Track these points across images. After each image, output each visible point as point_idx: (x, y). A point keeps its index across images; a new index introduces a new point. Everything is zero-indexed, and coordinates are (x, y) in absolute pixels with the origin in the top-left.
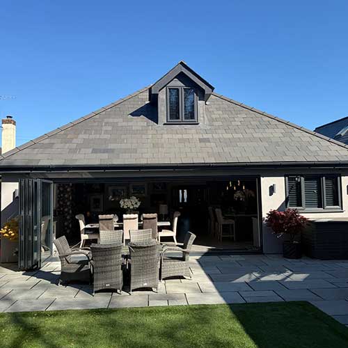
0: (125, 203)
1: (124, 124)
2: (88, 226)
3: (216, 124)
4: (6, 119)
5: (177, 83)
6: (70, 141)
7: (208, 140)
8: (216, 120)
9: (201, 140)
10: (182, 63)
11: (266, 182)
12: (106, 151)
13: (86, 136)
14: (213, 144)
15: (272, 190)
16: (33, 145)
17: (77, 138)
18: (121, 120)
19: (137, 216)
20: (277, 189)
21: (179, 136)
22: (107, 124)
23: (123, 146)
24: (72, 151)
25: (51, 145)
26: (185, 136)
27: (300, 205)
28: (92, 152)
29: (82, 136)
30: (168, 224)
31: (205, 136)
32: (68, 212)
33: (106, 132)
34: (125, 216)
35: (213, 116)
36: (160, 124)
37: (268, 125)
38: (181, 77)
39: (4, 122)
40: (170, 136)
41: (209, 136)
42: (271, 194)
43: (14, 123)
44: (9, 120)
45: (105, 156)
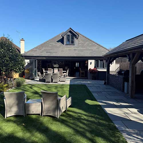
0: (55, 66)
1: (55, 45)
2: (46, 71)
3: (80, 45)
4: (21, 39)
5: (69, 34)
6: (41, 50)
7: (76, 50)
8: (80, 44)
9: (74, 50)
10: (70, 28)
11: (90, 61)
12: (49, 52)
13: (45, 48)
14: (77, 51)
15: (91, 63)
16: (32, 50)
17: (42, 48)
18: (54, 43)
19: (57, 69)
20: (92, 63)
21: (69, 48)
22: (50, 44)
23: (54, 51)
24: (41, 52)
25: (36, 51)
26: (70, 49)
27: (98, 67)
28: (46, 53)
29: (44, 48)
30: (66, 71)
31: (76, 49)
32: (40, 68)
33: (50, 47)
34: (54, 69)
35: (79, 42)
36: (64, 45)
37: (94, 46)
38: (70, 32)
39: (21, 40)
40: (66, 48)
41: (77, 49)
42: (91, 64)
43: (24, 41)
44: (22, 40)
45: (49, 54)
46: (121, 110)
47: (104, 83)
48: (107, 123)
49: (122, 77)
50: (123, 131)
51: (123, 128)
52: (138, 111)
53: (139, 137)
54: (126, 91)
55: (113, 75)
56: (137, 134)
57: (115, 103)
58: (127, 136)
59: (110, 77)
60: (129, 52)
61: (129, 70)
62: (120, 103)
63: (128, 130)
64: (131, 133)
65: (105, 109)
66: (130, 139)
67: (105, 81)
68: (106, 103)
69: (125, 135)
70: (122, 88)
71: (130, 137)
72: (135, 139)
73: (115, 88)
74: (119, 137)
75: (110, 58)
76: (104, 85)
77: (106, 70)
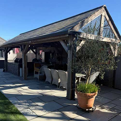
46: (16, 90)
47: (3, 71)
48: (3, 101)
49: (17, 64)
50: (15, 103)
51: (16, 102)
52: (28, 88)
53: (27, 104)
54: (21, 75)
55: (11, 63)
56: (25, 103)
57: (11, 85)
58: (18, 106)
59: (8, 65)
60: (21, 43)
61: (22, 59)
62: (15, 84)
63: (19, 101)
64: (22, 103)
65: (2, 91)
66: (20, 107)
67: (4, 69)
68: (3, 86)
69: (16, 106)
70: (18, 73)
71: (20, 106)
72: (24, 106)
73: (13, 74)
74: (12, 108)
75: (7, 48)
76: (3, 73)
77: (4, 59)
